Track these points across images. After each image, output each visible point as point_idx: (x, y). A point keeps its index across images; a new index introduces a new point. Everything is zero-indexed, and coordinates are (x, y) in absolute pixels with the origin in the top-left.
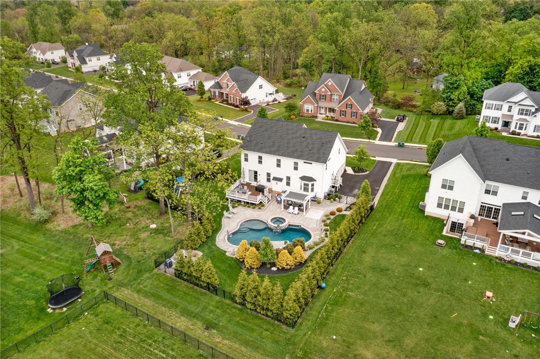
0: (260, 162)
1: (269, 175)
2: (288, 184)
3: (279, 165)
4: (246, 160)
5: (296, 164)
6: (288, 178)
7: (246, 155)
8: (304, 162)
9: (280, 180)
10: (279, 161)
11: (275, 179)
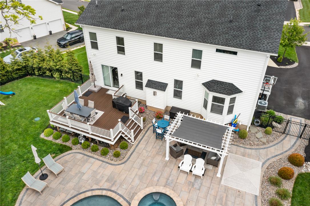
0: (121, 50)
1: (139, 75)
2: (178, 94)
3: (158, 57)
4: (95, 46)
5: (197, 54)
6: (178, 84)
7: (93, 36)
8: (218, 51)
9: (162, 86)
10: (158, 47)
11: (151, 84)
